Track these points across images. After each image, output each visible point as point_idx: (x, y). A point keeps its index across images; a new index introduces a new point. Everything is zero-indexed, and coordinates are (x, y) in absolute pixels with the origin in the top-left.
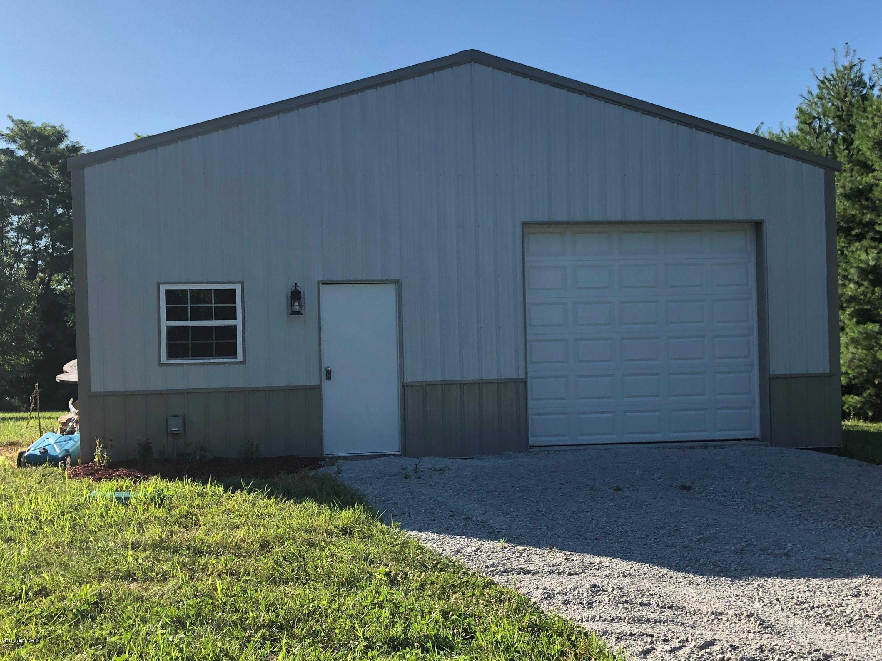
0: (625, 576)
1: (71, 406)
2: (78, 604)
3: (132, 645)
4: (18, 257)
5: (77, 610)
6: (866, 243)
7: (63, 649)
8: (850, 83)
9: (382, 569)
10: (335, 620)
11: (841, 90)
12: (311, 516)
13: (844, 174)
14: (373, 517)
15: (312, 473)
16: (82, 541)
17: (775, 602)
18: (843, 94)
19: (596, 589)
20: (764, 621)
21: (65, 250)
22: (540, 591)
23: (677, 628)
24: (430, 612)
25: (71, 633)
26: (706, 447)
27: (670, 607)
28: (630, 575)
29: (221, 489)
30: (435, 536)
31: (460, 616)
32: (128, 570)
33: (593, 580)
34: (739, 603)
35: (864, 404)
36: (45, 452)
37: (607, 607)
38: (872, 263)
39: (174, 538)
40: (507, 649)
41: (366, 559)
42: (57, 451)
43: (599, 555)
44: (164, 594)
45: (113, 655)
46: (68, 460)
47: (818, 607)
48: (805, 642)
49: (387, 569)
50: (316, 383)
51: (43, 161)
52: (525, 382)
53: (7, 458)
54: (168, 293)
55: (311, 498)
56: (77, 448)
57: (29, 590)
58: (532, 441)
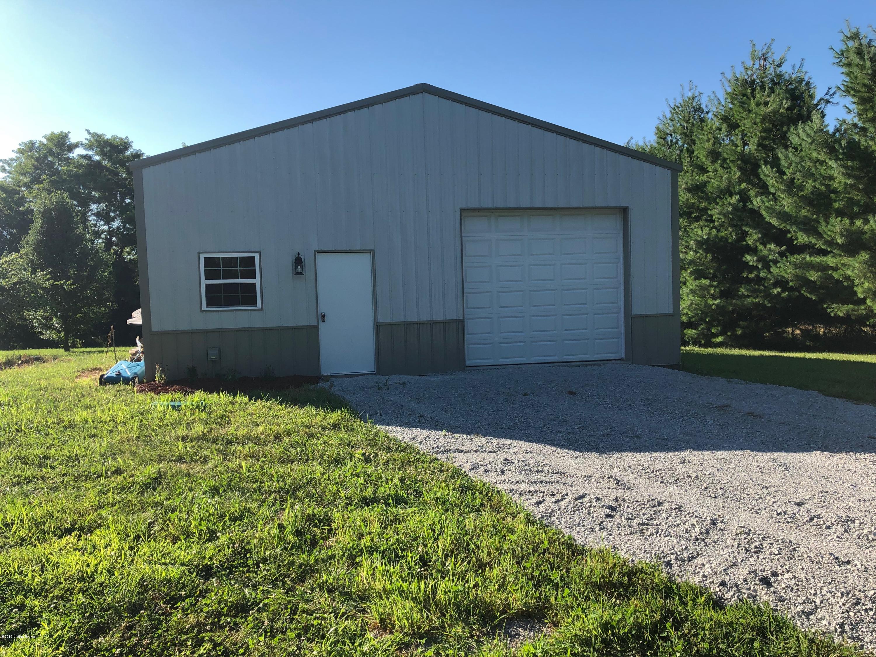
0: (527, 453)
1: (138, 342)
2: (144, 479)
3: (182, 506)
4: (97, 234)
5: (143, 483)
6: (701, 223)
7: (133, 509)
8: (693, 109)
9: (360, 451)
10: (326, 486)
11: (686, 114)
12: (310, 416)
13: (687, 174)
14: (355, 416)
15: (312, 387)
16: (146, 436)
17: (627, 468)
18: (687, 118)
19: (507, 462)
20: (619, 481)
21: (132, 229)
22: (469, 464)
23: (562, 486)
24: (392, 480)
25: (138, 499)
26: (587, 366)
27: (557, 473)
28: (530, 452)
29: (247, 399)
30: (398, 428)
31: (412, 482)
32: (180, 455)
33: (505, 456)
34: (603, 469)
35: (698, 335)
36: (119, 374)
37: (514, 473)
38: (705, 237)
39: (213, 433)
40: (444, 503)
41: (349, 445)
42: (128, 374)
43: (510, 439)
44: (205, 471)
45: (168, 513)
46: (137, 380)
47: (656, 471)
48: (646, 494)
49: (364, 451)
50: (314, 323)
51: (113, 163)
52: (461, 322)
53: (92, 379)
54: (206, 259)
55: (310, 404)
56: (142, 372)
57: (108, 470)
58: (468, 363)
